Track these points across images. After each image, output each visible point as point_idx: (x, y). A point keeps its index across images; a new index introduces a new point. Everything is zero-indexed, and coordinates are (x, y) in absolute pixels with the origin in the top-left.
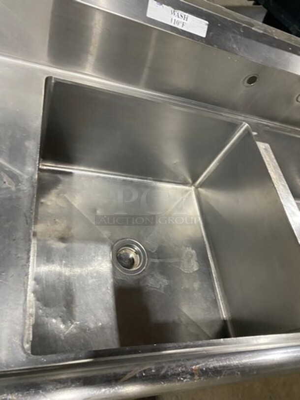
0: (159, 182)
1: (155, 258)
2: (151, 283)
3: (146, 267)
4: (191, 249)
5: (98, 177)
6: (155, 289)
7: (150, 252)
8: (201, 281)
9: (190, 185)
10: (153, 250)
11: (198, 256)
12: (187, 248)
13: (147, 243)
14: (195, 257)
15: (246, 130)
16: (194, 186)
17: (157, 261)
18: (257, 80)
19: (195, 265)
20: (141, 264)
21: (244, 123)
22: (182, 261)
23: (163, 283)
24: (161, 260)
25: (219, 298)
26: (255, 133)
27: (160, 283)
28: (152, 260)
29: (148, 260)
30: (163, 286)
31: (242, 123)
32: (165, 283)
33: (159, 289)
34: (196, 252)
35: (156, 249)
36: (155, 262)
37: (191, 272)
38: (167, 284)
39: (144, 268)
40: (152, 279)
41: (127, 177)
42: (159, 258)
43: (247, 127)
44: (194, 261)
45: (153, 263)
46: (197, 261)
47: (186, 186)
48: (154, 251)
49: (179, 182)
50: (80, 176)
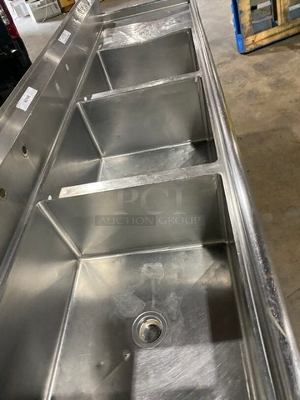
0: (73, 294)
1: (151, 303)
2: (174, 309)
3: (160, 313)
4: (142, 268)
5: (60, 365)
6: (180, 305)
7: (145, 308)
8: (171, 262)
9: (78, 262)
10: (144, 305)
11: (148, 262)
12: (142, 271)
13: (136, 311)
14: (151, 265)
15: (44, 204)
16: (80, 258)
17: (154, 302)
18: (3, 188)
19: (157, 265)
20: (156, 317)
21: (37, 205)
22: (154, 277)
23: (173, 298)
24: (153, 298)
25: (185, 248)
26: (50, 198)
27: (173, 299)
28: (153, 307)
29: (153, 310)
30: (176, 297)
31: (37, 207)
32: (174, 295)
33: (179, 301)
34: (145, 263)
35: (142, 301)
36: (154, 303)
37: (163, 269)
38: (174, 294)
39: (161, 315)
40: (171, 307)
41: (63, 329)
42: (151, 300)
43: (41, 203)
44: (154, 265)
45: (156, 305)
46: (154, 263)
47: (79, 266)
48: (144, 303)
49: (74, 273)
50: (57, 387)
